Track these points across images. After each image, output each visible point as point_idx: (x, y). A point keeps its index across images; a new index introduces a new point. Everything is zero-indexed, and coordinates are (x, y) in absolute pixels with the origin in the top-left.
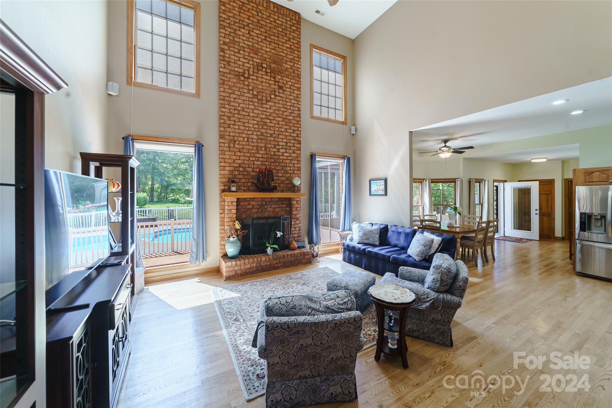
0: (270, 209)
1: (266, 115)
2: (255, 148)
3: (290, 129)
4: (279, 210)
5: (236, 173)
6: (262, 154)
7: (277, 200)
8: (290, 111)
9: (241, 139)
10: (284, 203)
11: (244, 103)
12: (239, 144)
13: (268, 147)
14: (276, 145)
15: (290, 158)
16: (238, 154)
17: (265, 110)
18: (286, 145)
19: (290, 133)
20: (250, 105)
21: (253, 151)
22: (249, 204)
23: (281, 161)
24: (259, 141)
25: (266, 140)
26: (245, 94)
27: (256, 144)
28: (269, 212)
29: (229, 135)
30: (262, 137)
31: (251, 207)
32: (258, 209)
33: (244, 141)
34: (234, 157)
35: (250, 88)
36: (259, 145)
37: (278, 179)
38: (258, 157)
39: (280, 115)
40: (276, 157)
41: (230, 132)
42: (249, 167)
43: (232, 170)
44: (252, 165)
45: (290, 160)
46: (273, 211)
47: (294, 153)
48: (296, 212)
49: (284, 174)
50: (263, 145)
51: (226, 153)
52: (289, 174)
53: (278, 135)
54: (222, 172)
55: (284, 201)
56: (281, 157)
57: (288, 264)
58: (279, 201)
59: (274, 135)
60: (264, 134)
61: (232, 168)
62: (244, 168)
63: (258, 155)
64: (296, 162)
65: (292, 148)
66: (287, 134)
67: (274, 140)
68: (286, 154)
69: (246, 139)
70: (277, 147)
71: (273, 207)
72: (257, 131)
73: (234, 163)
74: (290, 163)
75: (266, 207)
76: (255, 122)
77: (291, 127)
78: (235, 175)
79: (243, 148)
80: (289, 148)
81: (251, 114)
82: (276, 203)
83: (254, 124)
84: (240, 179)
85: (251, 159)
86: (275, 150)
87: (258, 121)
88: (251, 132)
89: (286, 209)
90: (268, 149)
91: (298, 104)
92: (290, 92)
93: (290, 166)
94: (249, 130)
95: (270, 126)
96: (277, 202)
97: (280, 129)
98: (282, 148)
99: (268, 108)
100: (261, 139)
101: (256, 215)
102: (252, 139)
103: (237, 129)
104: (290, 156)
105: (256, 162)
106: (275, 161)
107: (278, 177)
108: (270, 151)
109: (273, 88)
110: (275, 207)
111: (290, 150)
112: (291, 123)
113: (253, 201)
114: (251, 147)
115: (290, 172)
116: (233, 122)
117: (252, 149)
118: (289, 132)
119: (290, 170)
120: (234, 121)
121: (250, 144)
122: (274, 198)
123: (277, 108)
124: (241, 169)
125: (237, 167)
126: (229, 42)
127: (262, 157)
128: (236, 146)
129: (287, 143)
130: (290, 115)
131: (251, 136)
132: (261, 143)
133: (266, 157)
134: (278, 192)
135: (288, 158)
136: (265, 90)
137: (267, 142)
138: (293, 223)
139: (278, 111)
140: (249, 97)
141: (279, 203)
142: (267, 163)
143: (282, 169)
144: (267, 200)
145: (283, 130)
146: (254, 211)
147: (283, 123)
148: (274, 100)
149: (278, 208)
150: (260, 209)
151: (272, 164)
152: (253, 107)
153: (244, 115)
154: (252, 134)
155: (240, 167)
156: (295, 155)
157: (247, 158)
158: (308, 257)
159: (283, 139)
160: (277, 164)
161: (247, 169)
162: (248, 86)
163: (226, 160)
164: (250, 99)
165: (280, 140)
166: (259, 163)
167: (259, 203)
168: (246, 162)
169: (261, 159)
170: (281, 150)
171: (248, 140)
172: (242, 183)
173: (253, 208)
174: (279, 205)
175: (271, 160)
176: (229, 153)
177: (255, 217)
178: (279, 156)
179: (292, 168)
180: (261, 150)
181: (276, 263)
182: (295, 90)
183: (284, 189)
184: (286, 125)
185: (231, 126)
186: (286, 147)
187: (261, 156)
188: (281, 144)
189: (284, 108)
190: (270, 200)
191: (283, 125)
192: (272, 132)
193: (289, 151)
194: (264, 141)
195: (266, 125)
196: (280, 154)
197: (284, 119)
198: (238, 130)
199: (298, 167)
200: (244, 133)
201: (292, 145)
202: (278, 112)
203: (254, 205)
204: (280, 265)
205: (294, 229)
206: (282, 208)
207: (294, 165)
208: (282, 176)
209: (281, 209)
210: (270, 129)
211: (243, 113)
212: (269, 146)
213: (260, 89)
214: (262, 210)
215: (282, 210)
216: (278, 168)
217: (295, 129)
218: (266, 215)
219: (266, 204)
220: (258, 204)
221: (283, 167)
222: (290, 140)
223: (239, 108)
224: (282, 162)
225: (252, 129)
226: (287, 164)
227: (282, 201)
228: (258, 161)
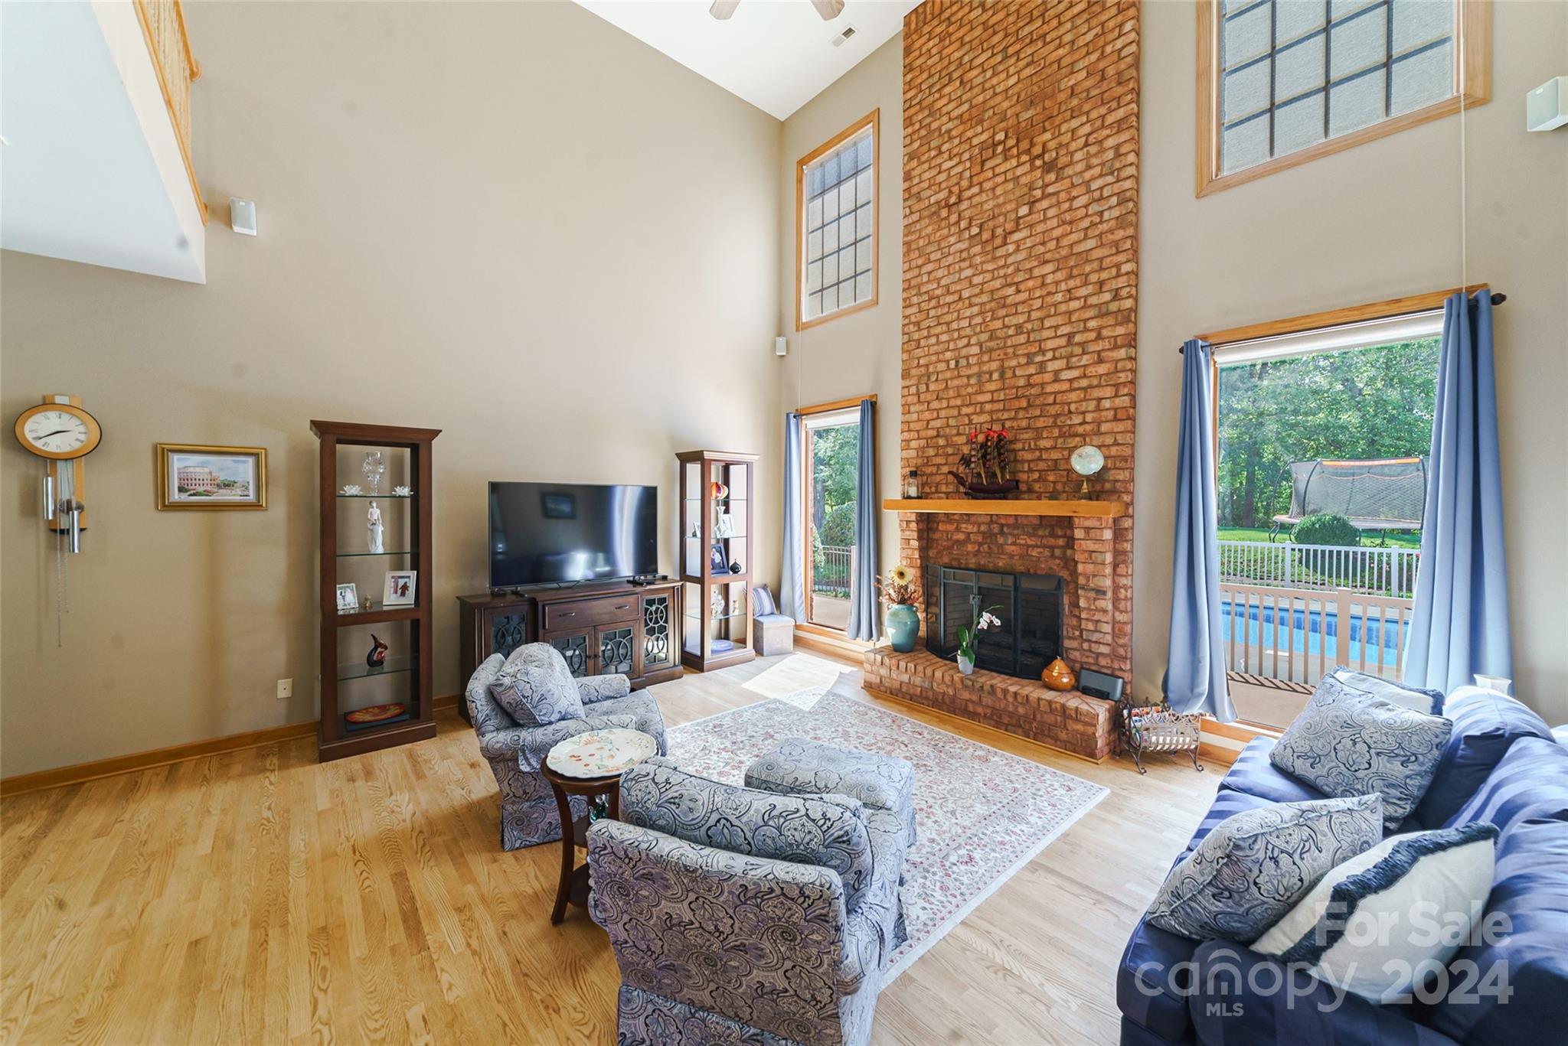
0: (1013, 548)
1: (1005, 276)
2: (973, 381)
3: (1086, 284)
4: (1041, 557)
5: (931, 452)
6: (992, 392)
7: (1036, 522)
8: (1086, 223)
9: (942, 366)
10: (1060, 533)
11: (949, 274)
12: (937, 380)
13: (1010, 368)
14: (1035, 354)
15: (1084, 383)
16: (935, 405)
17: (1001, 262)
18: (1069, 343)
19: (1086, 297)
20: (963, 269)
21: (970, 390)
22: (958, 530)
23: (1051, 399)
24: (986, 358)
25: (1005, 347)
26: (952, 249)
27: (975, 369)
28: (1011, 556)
29: (918, 366)
30: (993, 344)
31: (961, 536)
32: (980, 544)
33: (948, 368)
34: (927, 416)
35: (963, 224)
36: (985, 368)
37: (1040, 459)
38: (982, 403)
39: (1048, 256)
40: (1033, 391)
41: (919, 359)
42: (958, 434)
43: (924, 447)
44: (967, 427)
45: (1085, 389)
46: (1021, 555)
47: (1100, 361)
48: (1091, 566)
49: (1060, 441)
50: (994, 365)
51: (912, 409)
52: (1078, 439)
53: (1042, 320)
54: (906, 454)
55: (1061, 527)
56: (1049, 389)
57: (1006, 720)
58: (1040, 526)
59: (1029, 326)
60: (999, 334)
61: (923, 442)
62: (947, 438)
63: (981, 398)
64: (1109, 392)
65: (1092, 348)
66: (1074, 305)
67: (1028, 341)
68: (1067, 375)
69: (952, 364)
70: (1039, 359)
71: (1023, 542)
72: (982, 332)
73: (927, 428)
74: (1085, 400)
75: (1001, 540)
76: (975, 310)
77: (1087, 275)
78: (927, 457)
79: (947, 387)
80: (1078, 350)
81: (966, 294)
82: (1030, 530)
83: (971, 317)
84: (939, 466)
85: (965, 410)
86: (1032, 370)
87: (981, 304)
88: (965, 341)
89: (1064, 553)
90: (1009, 374)
91: (1118, 181)
92: (1089, 156)
93: (1083, 409)
94: (960, 338)
95: (1016, 304)
96: (1036, 528)
97: (1049, 300)
98: (1054, 358)
99: (1010, 255)
100: (991, 350)
101: (973, 560)
102: (967, 357)
103: (933, 345)
104: (1085, 376)
105: (976, 419)
106: (1030, 405)
107: (1041, 450)
108: (1014, 376)
109: (1026, 185)
110: (1029, 542)
111: (1085, 357)
112: (1088, 261)
113: (968, 522)
114: (965, 380)
115: (1080, 430)
116: (925, 333)
117: (968, 385)
118: (1078, 298)
119: (1084, 423)
120: (929, 326)
121: (962, 374)
122: (1027, 516)
123: (1038, 239)
124: (941, 442)
125: (932, 438)
126: (921, 145)
127: (992, 401)
128: (932, 387)
129: (1070, 336)
130: (1086, 238)
131: (964, 352)
132: (991, 360)
133: (1002, 397)
134: (1039, 498)
135: (1076, 385)
136: (1005, 203)
137: (1006, 354)
138: (1082, 603)
139: (1043, 244)
140: (961, 252)
141: (1041, 533)
142: (1006, 415)
143: (1055, 425)
144: (1003, 521)
145: (1059, 297)
146: (970, 548)
147: (1059, 276)
148: (1029, 218)
149: (1036, 546)
150: (986, 546)
151: (1021, 414)
152: (969, 272)
153: (949, 304)
154: (968, 345)
155: (938, 436)
156: (1102, 369)
157: (955, 412)
158: (1080, 727)
159: (1057, 327)
160: (1038, 412)
161: (955, 439)
162: (958, 222)
163: (912, 426)
164: (964, 255)
165: (1046, 334)
166: (984, 418)
167: (982, 528)
168: (952, 422)
169: (988, 407)
170: (1052, 366)
171: (957, 362)
172: (942, 477)
173: (968, 540)
174: (1042, 537)
175: (1017, 404)
176: (918, 408)
177: (972, 566)
178: (1043, 385)
179: (1089, 417)
180: (990, 380)
181: (970, 700)
182: (1108, 136)
183: (1059, 487)
184: (1071, 277)
185: (923, 343)
186: (1069, 349)
187: (988, 397)
188: (1050, 344)
189: (1064, 223)
190: (1012, 521)
191: (1057, 283)
192: (1021, 319)
193: (1080, 360)
194: (998, 352)
195: (1004, 306)
196: (1048, 377)
197: (1060, 264)
198: (936, 347)
199: (1116, 409)
200: (948, 350)
201: (1092, 335)
202: (1041, 249)
203: (969, 533)
204: (980, 710)
205: (1091, 626)
206: (1052, 548)
207: (1098, 405)
208: (1054, 448)
209: (1047, 553)
210: (1016, 313)
211: (949, 299)
212: (1014, 363)
213: (988, 213)
214: (989, 547)
215: (1053, 556)
216: (1040, 423)
217: (1104, 275)
218: (1001, 564)
219: (1002, 533)
220: (979, 532)
221: (1057, 416)
222: (1086, 320)
223: (939, 292)
224: (1055, 403)
225: (968, 331)
226: (1073, 407)
227: (1052, 526)
228: (982, 412)
